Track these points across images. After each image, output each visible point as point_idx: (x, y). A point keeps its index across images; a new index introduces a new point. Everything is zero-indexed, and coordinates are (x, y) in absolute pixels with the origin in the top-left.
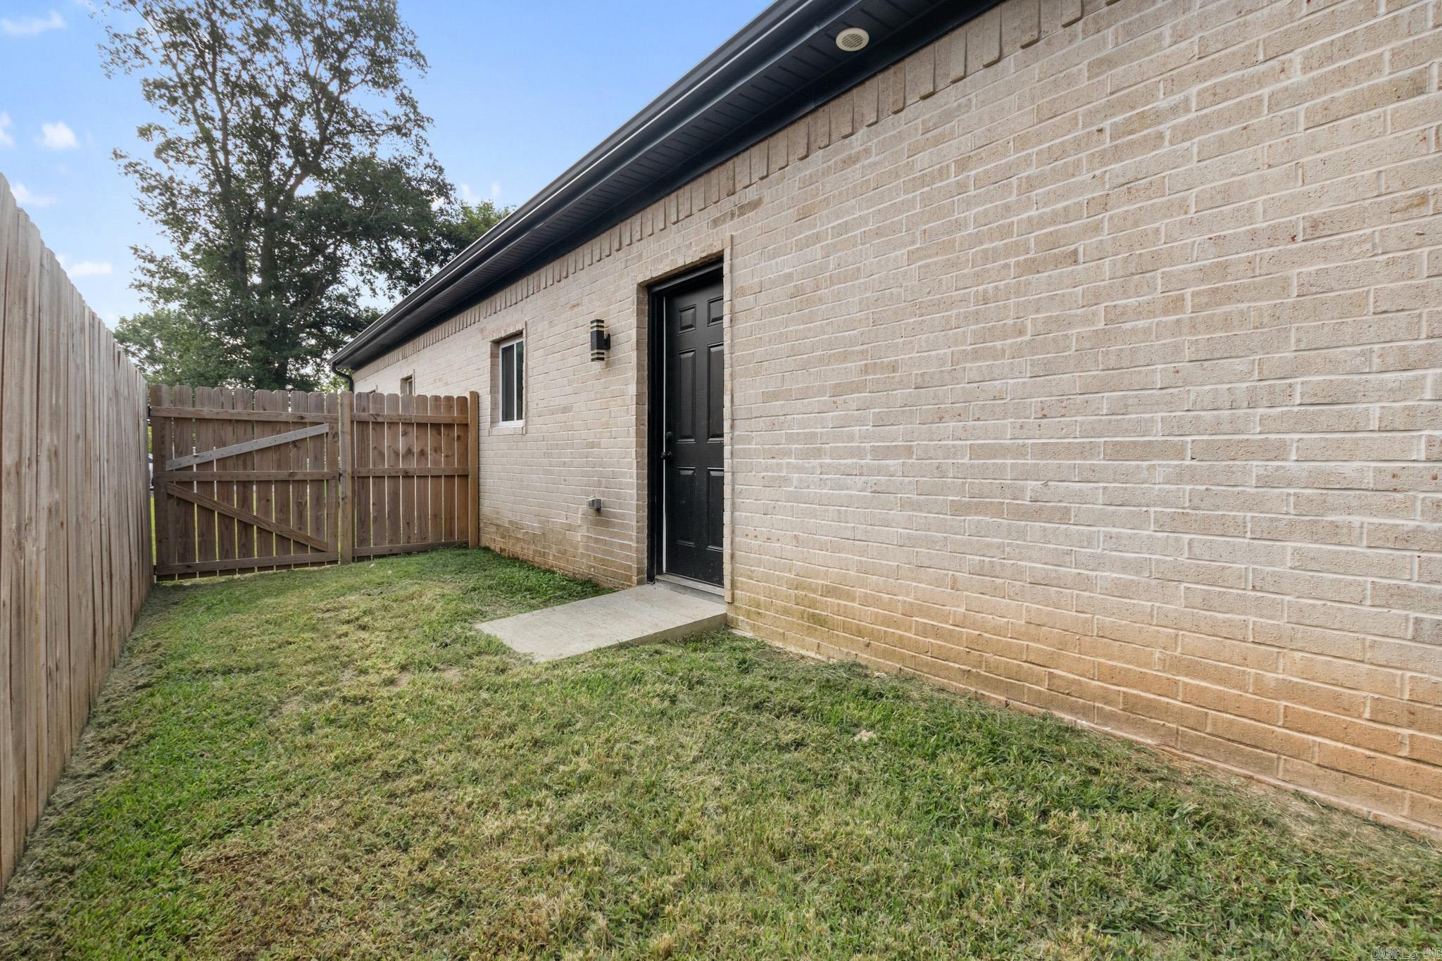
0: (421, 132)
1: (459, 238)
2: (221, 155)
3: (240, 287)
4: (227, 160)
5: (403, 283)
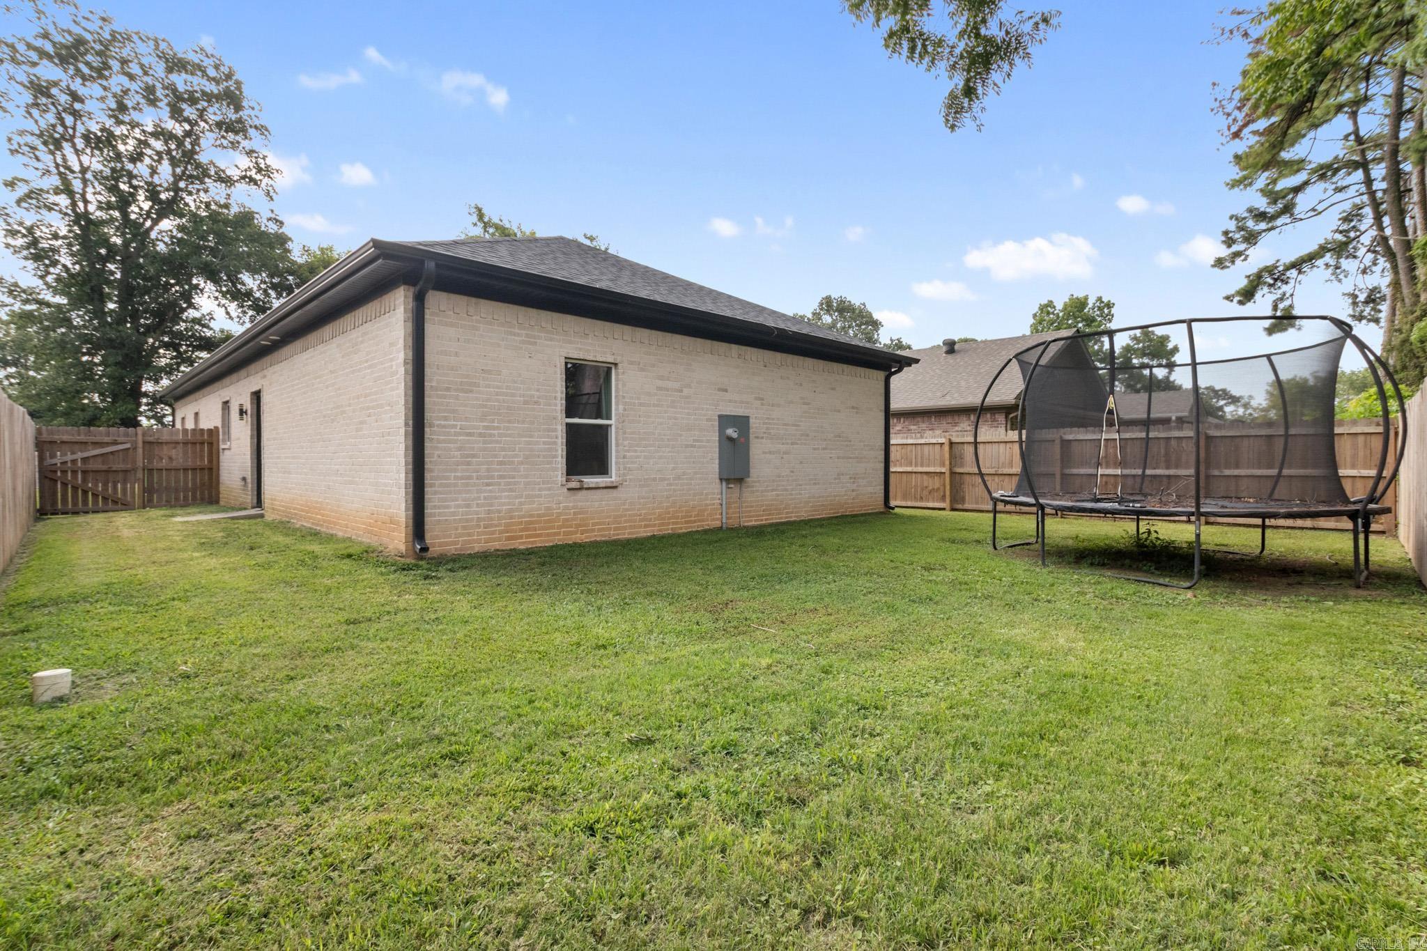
0: (270, 182)
1: (304, 273)
2: (81, 205)
3: (99, 313)
4: (86, 207)
5: (251, 313)
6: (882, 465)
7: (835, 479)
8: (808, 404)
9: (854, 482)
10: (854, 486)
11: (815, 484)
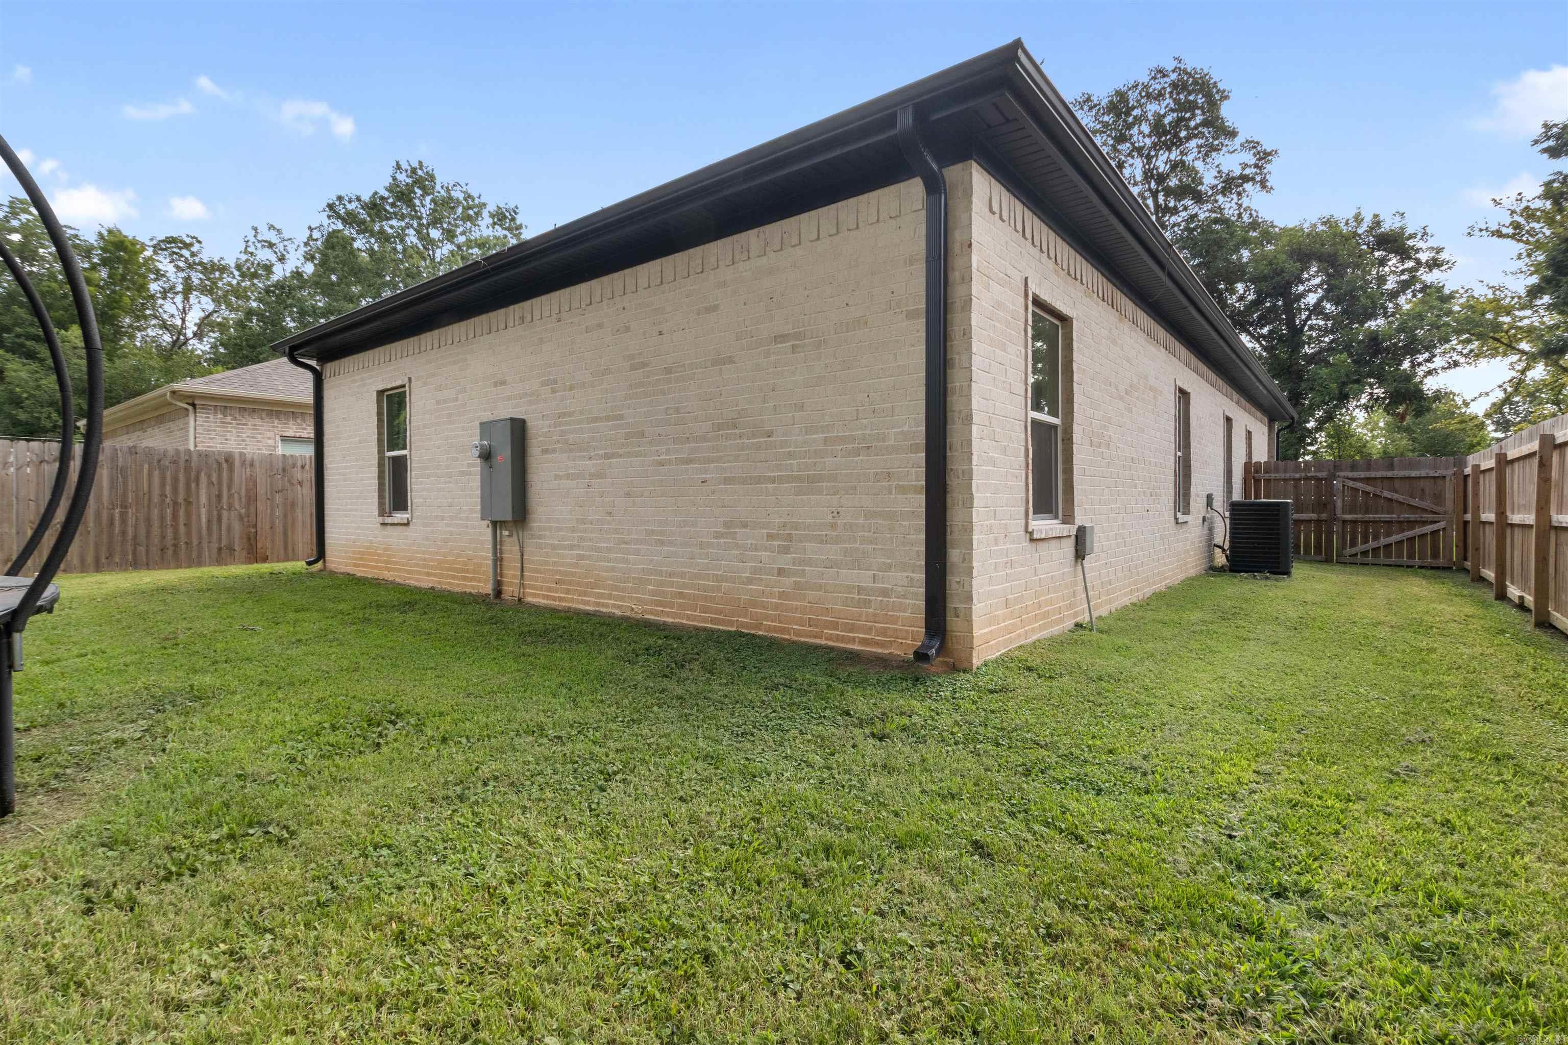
6: (919, 501)
7: (718, 535)
8: (644, 365)
9: (785, 550)
10: (784, 561)
11: (662, 543)
